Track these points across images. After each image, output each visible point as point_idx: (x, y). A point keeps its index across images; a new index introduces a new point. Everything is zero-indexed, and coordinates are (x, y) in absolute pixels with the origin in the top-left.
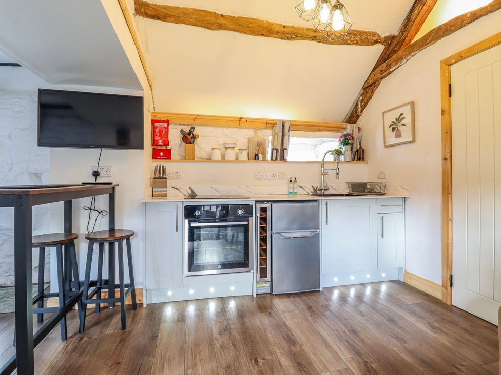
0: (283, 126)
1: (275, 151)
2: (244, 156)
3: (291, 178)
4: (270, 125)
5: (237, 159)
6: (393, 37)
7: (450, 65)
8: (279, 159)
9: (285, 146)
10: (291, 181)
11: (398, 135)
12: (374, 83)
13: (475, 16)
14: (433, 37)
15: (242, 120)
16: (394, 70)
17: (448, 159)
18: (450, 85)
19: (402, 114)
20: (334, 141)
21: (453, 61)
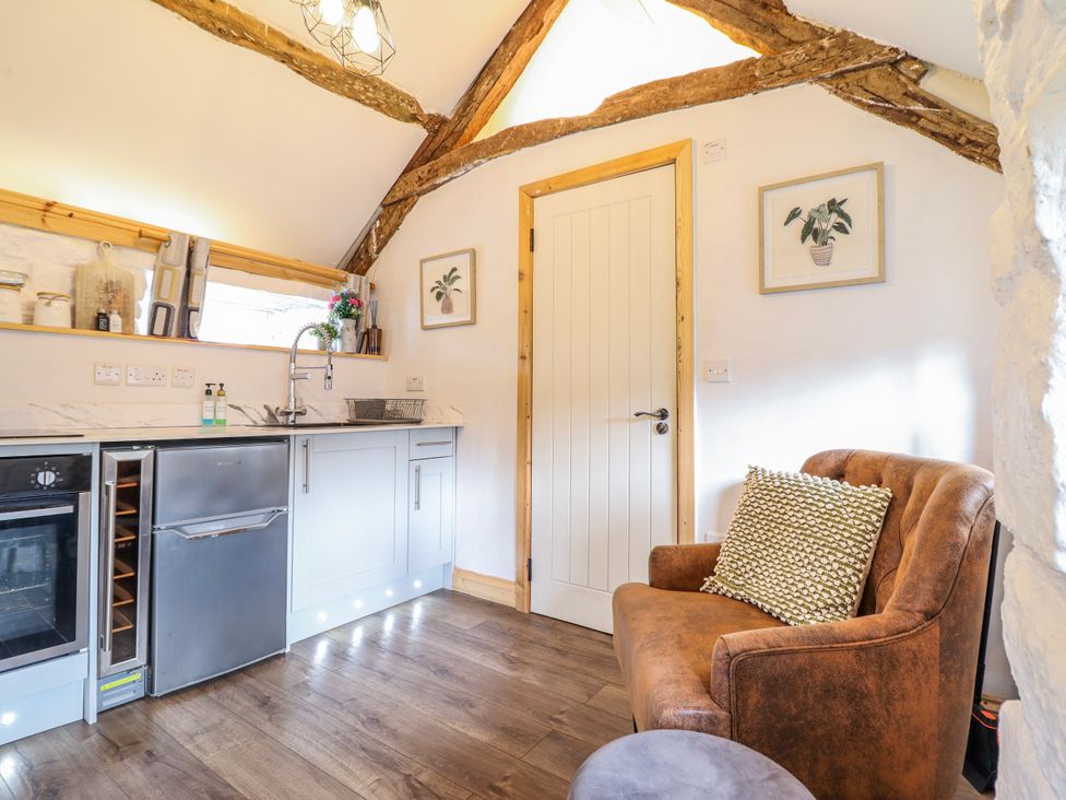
0: (191, 252)
1: (162, 312)
2: (59, 314)
3: (208, 385)
4: (152, 241)
5: (29, 320)
6: (443, 121)
7: (533, 197)
8: (174, 330)
9: (194, 301)
10: (208, 392)
11: (448, 308)
12: (406, 199)
13: (572, 127)
14: (509, 142)
15: (54, 209)
16: (443, 183)
17: (526, 357)
18: (532, 231)
19: (454, 270)
20: (318, 306)
21: (538, 192)
